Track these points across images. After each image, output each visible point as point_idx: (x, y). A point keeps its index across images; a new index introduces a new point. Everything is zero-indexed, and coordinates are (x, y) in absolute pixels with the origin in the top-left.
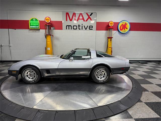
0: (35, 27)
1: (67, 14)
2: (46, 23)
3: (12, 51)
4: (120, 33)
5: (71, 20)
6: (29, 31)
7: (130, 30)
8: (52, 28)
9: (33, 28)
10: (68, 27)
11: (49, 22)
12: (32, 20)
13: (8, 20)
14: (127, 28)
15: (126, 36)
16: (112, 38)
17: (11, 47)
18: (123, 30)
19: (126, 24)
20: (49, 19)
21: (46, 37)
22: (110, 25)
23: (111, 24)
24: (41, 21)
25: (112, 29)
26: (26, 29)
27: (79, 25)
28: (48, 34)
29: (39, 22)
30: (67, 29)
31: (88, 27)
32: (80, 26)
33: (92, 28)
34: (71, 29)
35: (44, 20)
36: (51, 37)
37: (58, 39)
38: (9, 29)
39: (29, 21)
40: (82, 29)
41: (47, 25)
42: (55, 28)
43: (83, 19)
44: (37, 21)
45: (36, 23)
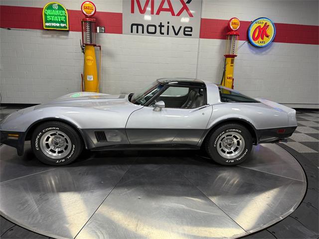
0: (58, 25)
2: (84, 17)
4: (252, 46)
6: (43, 33)
7: (275, 40)
8: (98, 28)
9: (53, 27)
10: (135, 27)
11: (93, 13)
12: (50, 7)
14: (267, 36)
15: (264, 53)
16: (236, 57)
18: (260, 39)
19: (266, 26)
20: (91, 5)
21: (83, 49)
22: (232, 27)
23: (235, 24)
24: (71, 10)
25: (237, 35)
26: (35, 31)
27: (161, 23)
28: (89, 43)
29: (67, 13)
30: (132, 32)
31: (182, 30)
32: (163, 26)
33: (191, 31)
34: (143, 33)
35: (80, 10)
36: (95, 50)
37: (110, 55)
40: (168, 34)
41: (86, 22)
42: (105, 29)
43: (171, 10)
44: (63, 12)
45: (61, 16)
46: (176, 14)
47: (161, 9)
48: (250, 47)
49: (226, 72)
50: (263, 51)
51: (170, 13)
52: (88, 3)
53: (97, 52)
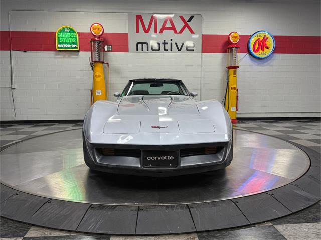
0: (69, 46)
1: (139, 18)
2: (93, 37)
3: (18, 100)
4: (254, 59)
5: (147, 31)
6: (56, 55)
7: (275, 52)
8: (106, 47)
10: (140, 46)
11: (101, 33)
13: (9, 32)
14: (268, 48)
15: (265, 64)
16: (238, 69)
17: (14, 91)
18: (261, 51)
19: (265, 39)
20: (99, 27)
21: (92, 67)
22: (232, 41)
23: (235, 37)
24: (82, 33)
25: (237, 48)
27: (164, 41)
28: (97, 60)
29: (77, 35)
30: (137, 50)
31: (184, 46)
32: (167, 44)
33: (193, 47)
34: (148, 50)
35: (90, 31)
36: (103, 68)
37: (118, 72)
38: (12, 51)
39: (56, 33)
40: (171, 50)
41: (94, 41)
42: (112, 48)
43: (173, 28)
44: (74, 34)
45: (72, 38)
46: (178, 32)
47: (163, 28)
48: (251, 59)
49: (230, 83)
50: (264, 63)
51: (173, 31)
52: (96, 25)
53: (106, 70)
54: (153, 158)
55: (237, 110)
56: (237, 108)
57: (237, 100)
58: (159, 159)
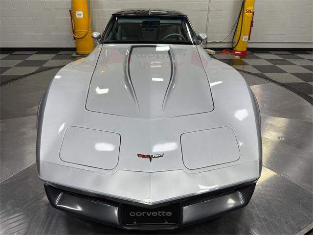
49: (246, 3)
54: (139, 214)
55: (249, 39)
56: (249, 37)
57: (252, 26)
58: (149, 215)
